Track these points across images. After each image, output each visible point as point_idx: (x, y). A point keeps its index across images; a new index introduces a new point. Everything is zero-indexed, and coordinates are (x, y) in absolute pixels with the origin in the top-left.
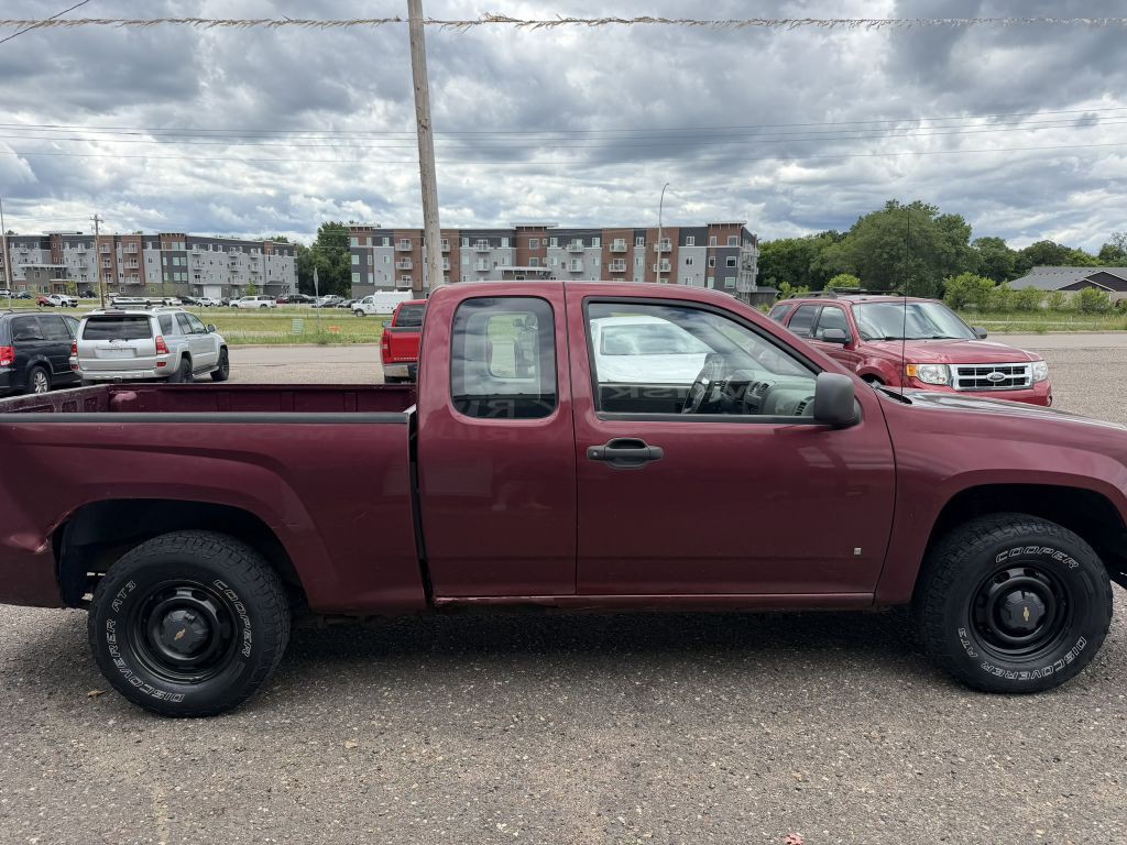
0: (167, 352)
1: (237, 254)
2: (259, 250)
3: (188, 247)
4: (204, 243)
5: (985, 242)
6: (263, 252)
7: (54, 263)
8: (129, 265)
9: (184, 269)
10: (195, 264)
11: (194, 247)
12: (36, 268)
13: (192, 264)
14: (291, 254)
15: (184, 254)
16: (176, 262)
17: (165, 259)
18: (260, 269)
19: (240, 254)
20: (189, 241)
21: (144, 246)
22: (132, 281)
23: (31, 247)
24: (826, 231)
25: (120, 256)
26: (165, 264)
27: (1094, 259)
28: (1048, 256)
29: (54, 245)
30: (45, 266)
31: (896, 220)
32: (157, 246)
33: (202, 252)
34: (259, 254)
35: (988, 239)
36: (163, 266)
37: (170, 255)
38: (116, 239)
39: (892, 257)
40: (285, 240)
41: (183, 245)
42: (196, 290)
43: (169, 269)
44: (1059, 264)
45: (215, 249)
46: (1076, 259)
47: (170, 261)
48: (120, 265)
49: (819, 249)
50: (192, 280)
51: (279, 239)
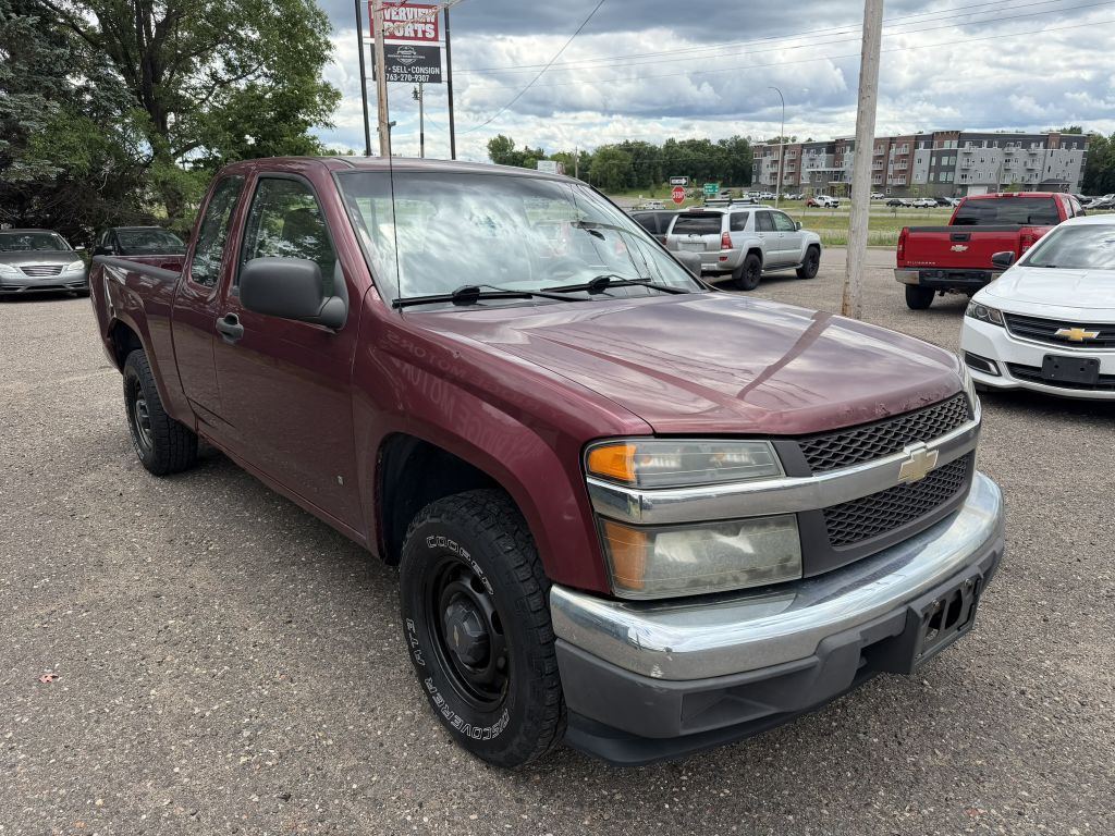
0: (730, 248)
1: (1013, 150)
2: (1042, 144)
3: (961, 145)
4: (977, 139)
6: (1046, 147)
7: (834, 167)
8: (899, 167)
9: (951, 169)
10: (965, 163)
11: (967, 144)
12: (819, 172)
13: (961, 162)
14: (1080, 147)
15: (954, 153)
16: (945, 161)
17: (934, 159)
18: (1038, 166)
19: (1017, 151)
20: (961, 138)
21: (916, 146)
22: (899, 182)
23: (818, 152)
25: (892, 158)
26: (933, 164)
29: (838, 150)
30: (826, 170)
32: (929, 145)
33: (975, 150)
34: (1041, 149)
36: (930, 166)
37: (939, 155)
38: (892, 140)
40: (1079, 130)
41: (955, 143)
42: (959, 190)
43: (936, 169)
45: (990, 145)
47: (939, 161)
48: (891, 166)
50: (958, 180)
51: (1073, 130)
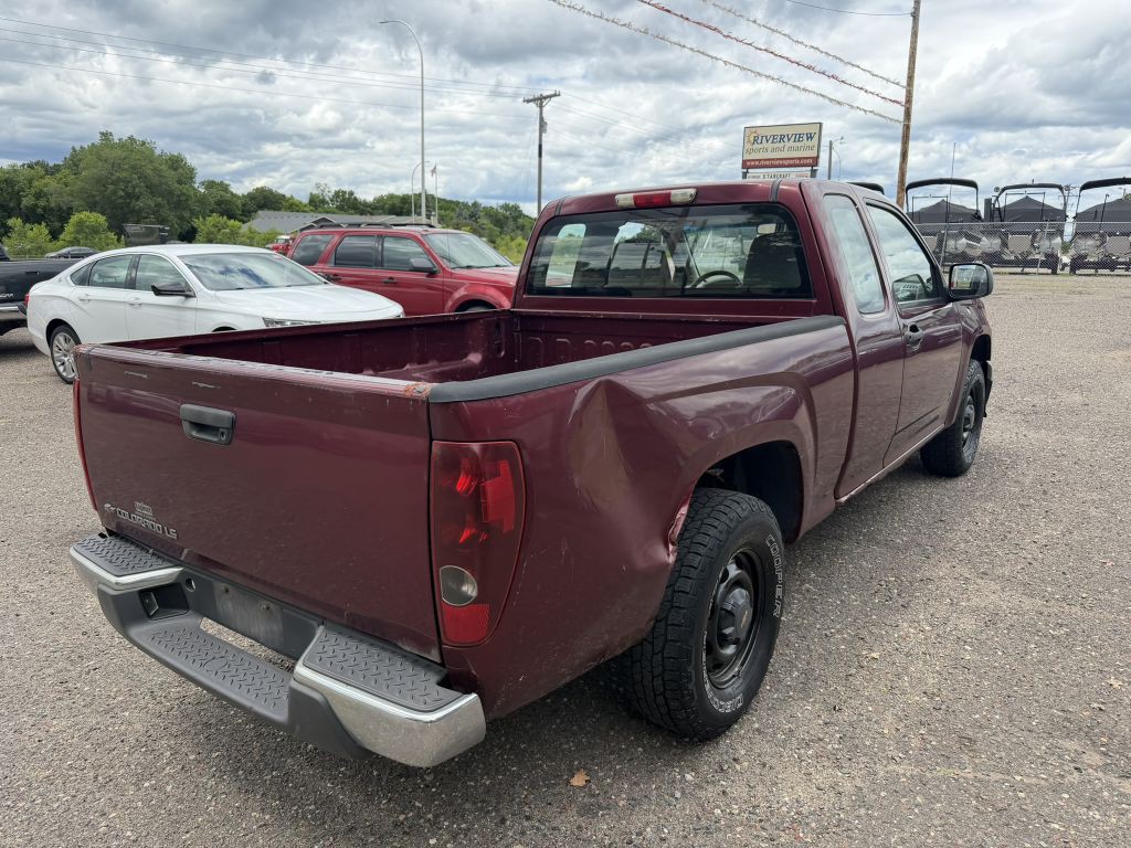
5: (210, 185)
24: (34, 161)
27: (305, 206)
28: (266, 201)
31: (124, 155)
35: (213, 182)
39: (129, 195)
44: (279, 209)
46: (291, 205)
49: (30, 182)
